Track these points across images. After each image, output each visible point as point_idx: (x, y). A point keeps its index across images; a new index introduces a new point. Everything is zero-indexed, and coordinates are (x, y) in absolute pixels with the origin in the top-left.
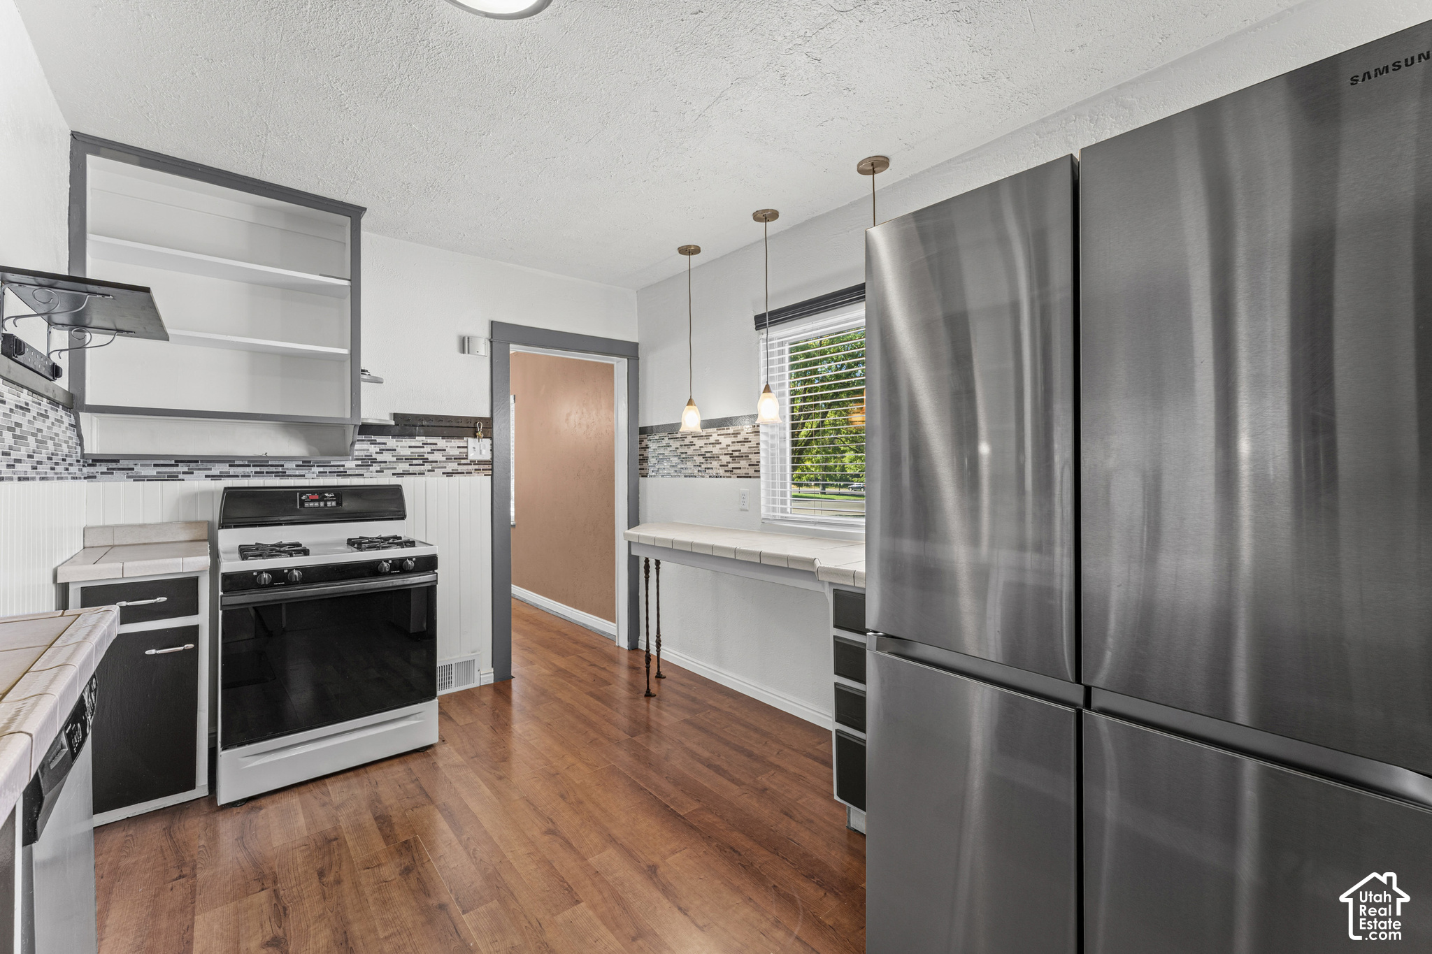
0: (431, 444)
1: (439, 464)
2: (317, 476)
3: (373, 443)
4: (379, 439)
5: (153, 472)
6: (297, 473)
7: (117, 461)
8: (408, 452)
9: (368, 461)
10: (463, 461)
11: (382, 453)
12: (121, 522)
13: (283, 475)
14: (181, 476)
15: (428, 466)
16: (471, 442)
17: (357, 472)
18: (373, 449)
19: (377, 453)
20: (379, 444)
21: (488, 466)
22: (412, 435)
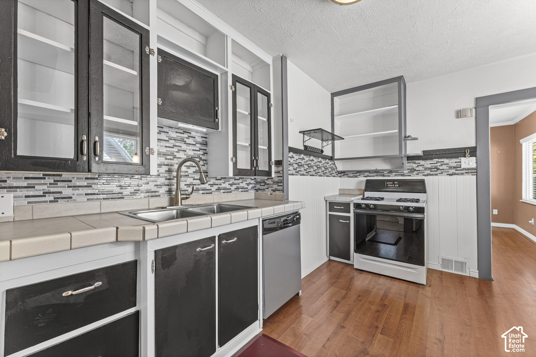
0: (441, 162)
1: (445, 171)
2: (394, 176)
3: (415, 163)
4: (417, 162)
5: (352, 175)
6: (388, 175)
7: (345, 172)
8: (430, 166)
9: (412, 170)
10: (458, 169)
11: (418, 167)
12: (346, 188)
13: (383, 176)
14: (358, 176)
15: (439, 172)
16: (463, 159)
17: (408, 174)
18: (414, 166)
19: (416, 167)
20: (417, 163)
21: (474, 171)
22: (431, 159)
